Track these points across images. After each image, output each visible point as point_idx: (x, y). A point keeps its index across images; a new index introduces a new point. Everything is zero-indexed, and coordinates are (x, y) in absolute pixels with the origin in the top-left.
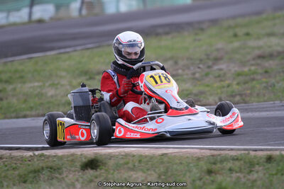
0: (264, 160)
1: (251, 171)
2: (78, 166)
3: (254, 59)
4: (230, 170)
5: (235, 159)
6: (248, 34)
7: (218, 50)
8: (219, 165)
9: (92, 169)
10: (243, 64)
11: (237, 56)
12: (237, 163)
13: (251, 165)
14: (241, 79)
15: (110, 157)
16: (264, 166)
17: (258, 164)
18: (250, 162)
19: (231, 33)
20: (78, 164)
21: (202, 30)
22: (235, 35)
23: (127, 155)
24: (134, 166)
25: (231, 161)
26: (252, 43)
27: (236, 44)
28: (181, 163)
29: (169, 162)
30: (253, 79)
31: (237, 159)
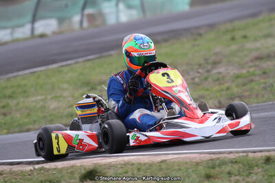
0: (263, 161)
1: (250, 173)
2: (78, 178)
3: (252, 61)
4: (229, 173)
5: (234, 162)
6: (245, 37)
7: (216, 54)
8: (217, 169)
9: (91, 179)
10: (241, 66)
11: (236, 59)
12: (236, 166)
13: (249, 167)
14: (240, 81)
15: (110, 166)
16: (263, 167)
17: (256, 166)
18: (248, 164)
19: (228, 36)
20: (77, 176)
22: (233, 39)
23: (126, 164)
24: (133, 174)
25: (230, 164)
26: (250, 45)
27: (234, 47)
28: (180, 169)
29: (167, 169)
30: (252, 81)
31: (236, 162)
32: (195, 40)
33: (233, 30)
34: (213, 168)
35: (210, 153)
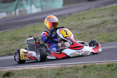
0: (83, 67)
1: (77, 72)
3: (86, 28)
4: (67, 72)
6: (84, 18)
7: (71, 25)
8: (63, 71)
9: (8, 76)
10: (81, 30)
11: (79, 27)
12: (71, 70)
13: (77, 70)
14: (80, 36)
15: (17, 71)
16: (83, 70)
17: (80, 69)
18: (77, 69)
19: (77, 18)
20: (2, 75)
21: (65, 18)
22: (79, 19)
23: (24, 70)
24: (26, 74)
25: (69, 69)
26: (86, 21)
27: (79, 22)
28: (47, 72)
29: (42, 72)
30: (85, 36)
31: (71, 68)
32: (63, 20)
33: (79, 15)
34: (61, 70)
35: (61, 65)
